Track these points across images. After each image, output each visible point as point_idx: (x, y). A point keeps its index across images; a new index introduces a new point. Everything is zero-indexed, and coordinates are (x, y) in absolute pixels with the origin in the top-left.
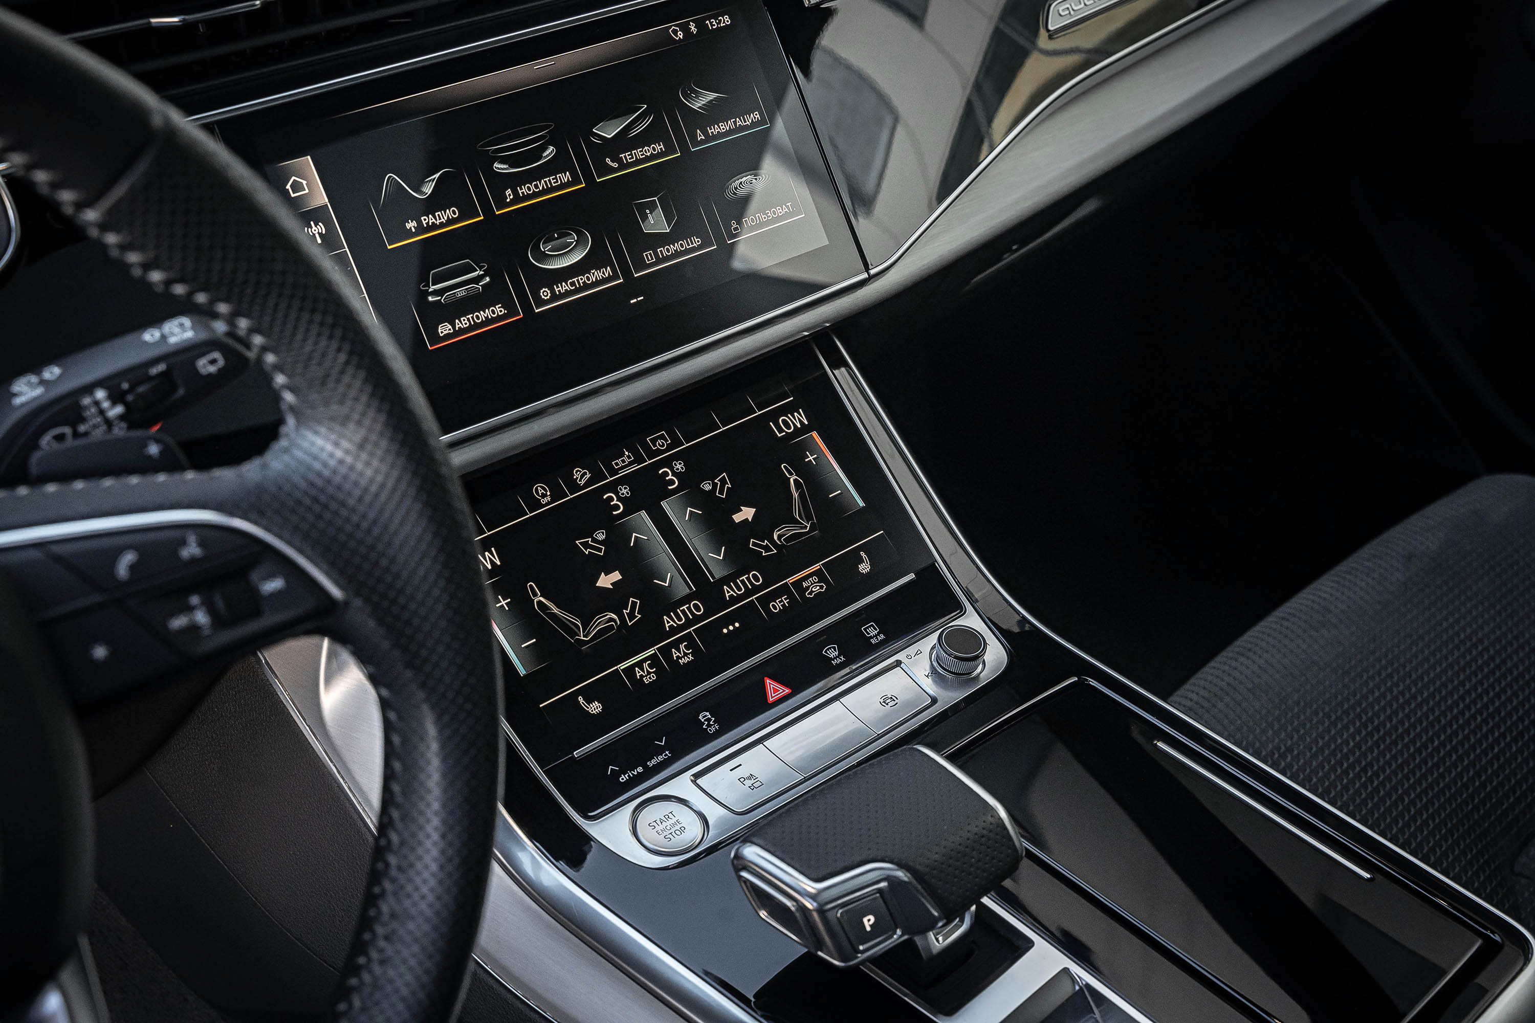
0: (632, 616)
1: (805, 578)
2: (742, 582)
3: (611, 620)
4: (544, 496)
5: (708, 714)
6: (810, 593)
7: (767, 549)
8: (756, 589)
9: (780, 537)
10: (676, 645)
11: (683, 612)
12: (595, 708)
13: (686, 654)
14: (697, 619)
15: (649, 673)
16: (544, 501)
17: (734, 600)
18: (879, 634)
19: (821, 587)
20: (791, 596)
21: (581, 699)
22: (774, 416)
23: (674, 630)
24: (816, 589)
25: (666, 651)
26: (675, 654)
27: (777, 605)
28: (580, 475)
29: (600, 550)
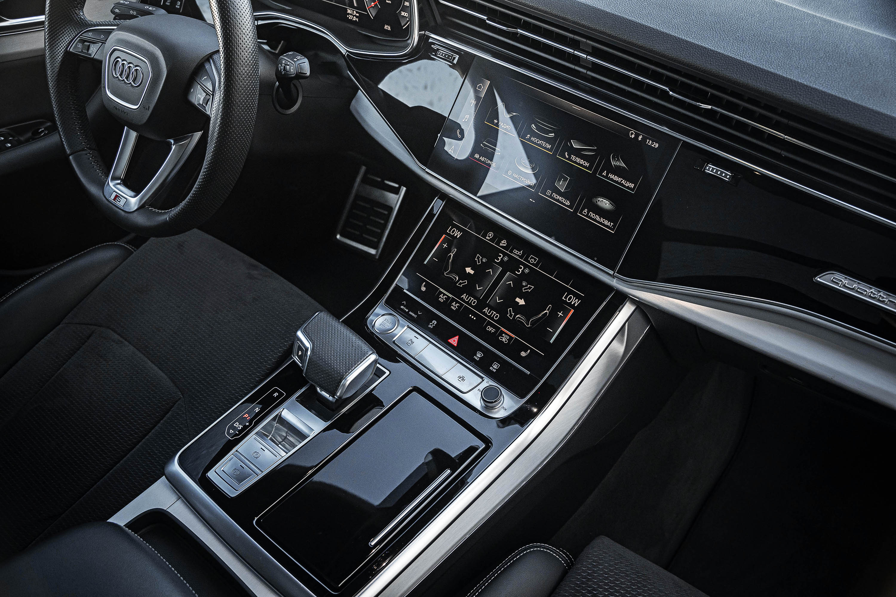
0: (460, 284)
1: (506, 334)
2: (493, 313)
3: (456, 279)
4: (489, 237)
5: (436, 323)
6: (501, 338)
7: (511, 315)
8: (492, 319)
9: (519, 317)
10: (457, 302)
11: (470, 299)
12: (423, 289)
13: (455, 307)
14: (470, 305)
15: (443, 299)
16: (487, 238)
17: (484, 313)
18: (496, 369)
19: (506, 341)
20: (496, 332)
21: (424, 283)
22: (570, 292)
23: (462, 299)
24: (504, 340)
25: (453, 300)
26: (454, 304)
27: (490, 329)
28: (504, 243)
29: (479, 262)
